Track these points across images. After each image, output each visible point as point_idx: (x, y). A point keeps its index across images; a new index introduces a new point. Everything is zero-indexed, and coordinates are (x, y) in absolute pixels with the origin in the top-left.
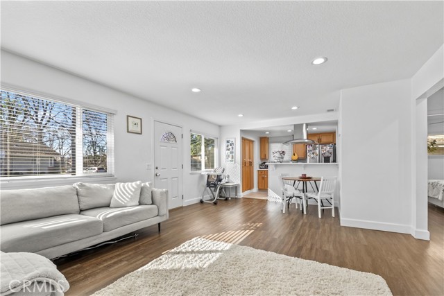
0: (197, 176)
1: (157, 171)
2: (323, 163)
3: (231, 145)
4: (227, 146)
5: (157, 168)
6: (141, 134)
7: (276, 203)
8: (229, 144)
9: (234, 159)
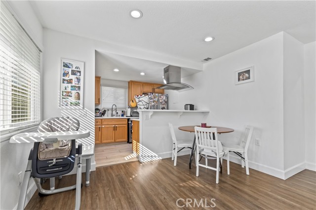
7: (151, 162)
8: (70, 70)
9: (81, 101)
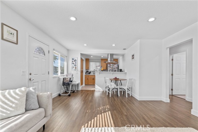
0: (57, 79)
1: (30, 76)
2: (119, 72)
3: (75, 61)
4: (73, 62)
5: (30, 74)
6: (17, 44)
7: (99, 91)
8: (74, 60)
9: (76, 69)
